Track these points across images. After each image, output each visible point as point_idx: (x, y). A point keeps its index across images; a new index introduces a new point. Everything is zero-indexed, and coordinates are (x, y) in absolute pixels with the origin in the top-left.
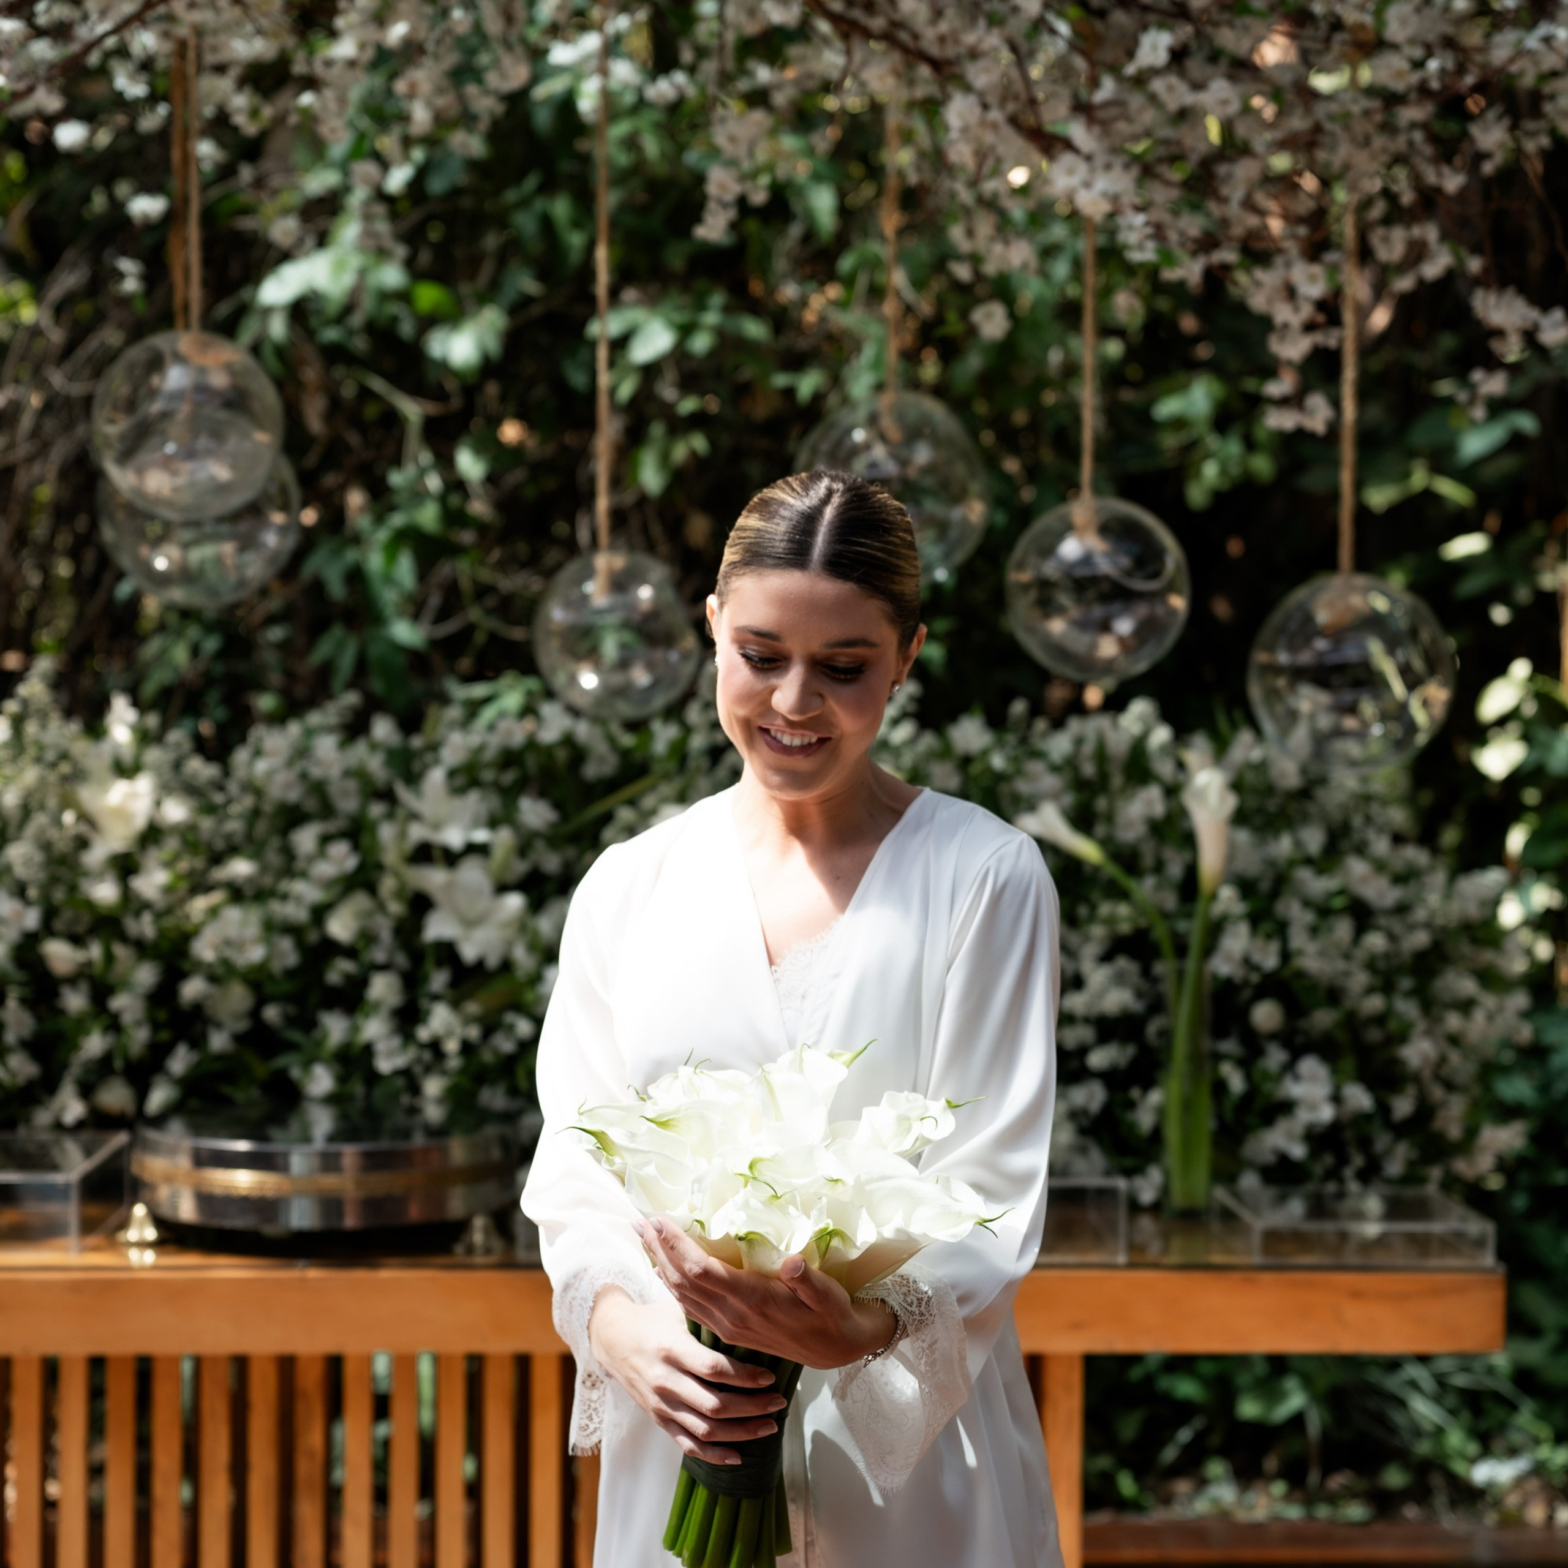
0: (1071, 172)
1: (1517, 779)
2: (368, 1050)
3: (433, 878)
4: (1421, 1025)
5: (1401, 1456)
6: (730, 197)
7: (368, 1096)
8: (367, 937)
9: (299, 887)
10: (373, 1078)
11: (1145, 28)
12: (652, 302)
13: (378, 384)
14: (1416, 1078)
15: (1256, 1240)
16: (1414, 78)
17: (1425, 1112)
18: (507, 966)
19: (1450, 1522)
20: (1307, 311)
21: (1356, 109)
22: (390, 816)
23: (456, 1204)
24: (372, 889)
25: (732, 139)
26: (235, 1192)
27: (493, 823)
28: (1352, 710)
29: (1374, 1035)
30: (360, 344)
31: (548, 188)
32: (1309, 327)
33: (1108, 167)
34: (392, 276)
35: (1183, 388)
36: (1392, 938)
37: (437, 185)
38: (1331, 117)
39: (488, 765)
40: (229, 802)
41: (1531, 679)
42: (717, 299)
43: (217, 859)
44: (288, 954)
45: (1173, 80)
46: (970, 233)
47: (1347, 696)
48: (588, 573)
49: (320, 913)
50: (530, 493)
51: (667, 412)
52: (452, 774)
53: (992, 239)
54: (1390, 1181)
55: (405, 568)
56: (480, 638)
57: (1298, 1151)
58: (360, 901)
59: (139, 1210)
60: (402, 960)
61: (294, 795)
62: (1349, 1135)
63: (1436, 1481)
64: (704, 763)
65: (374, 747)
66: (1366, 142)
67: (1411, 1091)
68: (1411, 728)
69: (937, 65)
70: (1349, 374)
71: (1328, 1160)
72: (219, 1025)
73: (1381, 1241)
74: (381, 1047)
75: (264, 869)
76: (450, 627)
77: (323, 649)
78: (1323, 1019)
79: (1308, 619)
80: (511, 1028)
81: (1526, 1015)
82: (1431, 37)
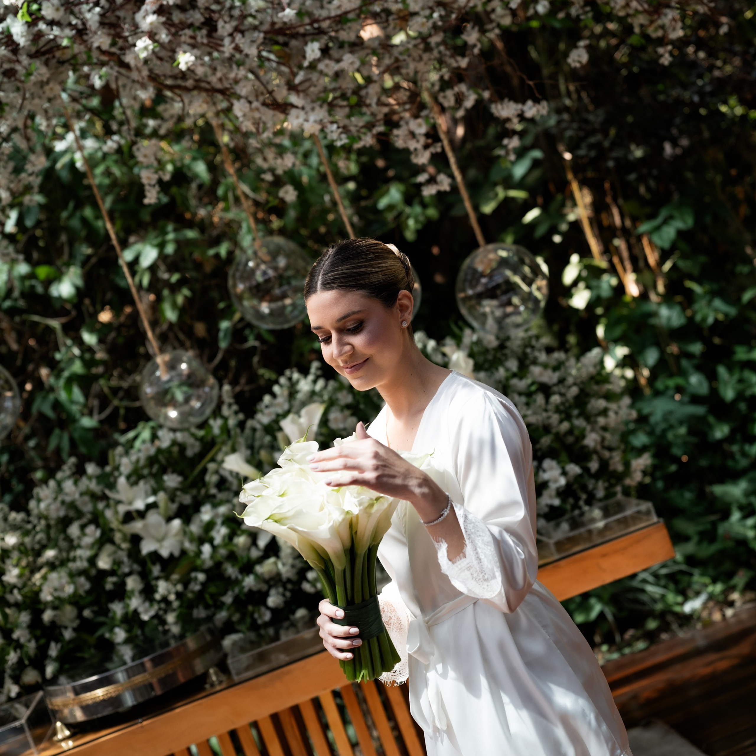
0: (297, 117)
1: (591, 306)
2: (136, 612)
3: (137, 526)
4: (589, 428)
5: (651, 614)
6: (154, 182)
7: (143, 633)
8: (117, 563)
9: (79, 552)
10: (143, 624)
11: (306, 44)
12: (143, 239)
13: (36, 318)
14: (595, 451)
15: (553, 548)
16: (430, 24)
17: (604, 464)
18: (184, 552)
19: (682, 634)
20: (422, 140)
21: (410, 46)
22: (108, 506)
23: (199, 667)
24: (112, 541)
25: (145, 156)
26: (98, 700)
27: (155, 492)
28: (509, 303)
29: (570, 439)
30: (21, 303)
31: (79, 206)
32: (426, 147)
33: (313, 109)
34: (23, 268)
35: (387, 192)
36: (562, 395)
37: (29, 223)
38: (401, 54)
39: (143, 467)
40: (34, 527)
41: (580, 261)
42: (170, 227)
43: (38, 553)
44: (84, 584)
45: (327, 61)
46: (265, 159)
47: (504, 298)
48: (156, 367)
49: (92, 561)
50: (121, 340)
51: (167, 284)
52: (128, 477)
53: (276, 158)
54: (600, 500)
55: (77, 394)
56: (122, 412)
57: (557, 502)
58: (109, 548)
59: (59, 724)
60: (136, 567)
61: (62, 513)
62: (575, 486)
63: (669, 618)
64: (238, 431)
65: (90, 478)
66: (421, 58)
67: (595, 457)
68: (536, 301)
69: (223, 92)
70: (452, 160)
71: (571, 501)
72: (66, 628)
73: (606, 527)
74: (141, 609)
75: (60, 550)
76: (108, 411)
77: (53, 443)
78: (546, 441)
79: (475, 271)
80: (196, 579)
81: (632, 406)
82: (431, 4)
